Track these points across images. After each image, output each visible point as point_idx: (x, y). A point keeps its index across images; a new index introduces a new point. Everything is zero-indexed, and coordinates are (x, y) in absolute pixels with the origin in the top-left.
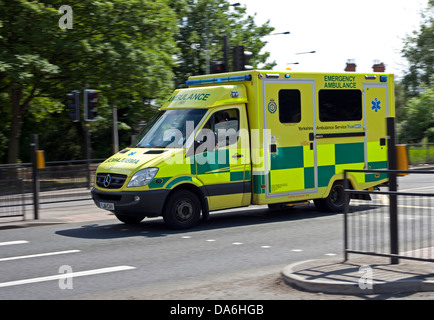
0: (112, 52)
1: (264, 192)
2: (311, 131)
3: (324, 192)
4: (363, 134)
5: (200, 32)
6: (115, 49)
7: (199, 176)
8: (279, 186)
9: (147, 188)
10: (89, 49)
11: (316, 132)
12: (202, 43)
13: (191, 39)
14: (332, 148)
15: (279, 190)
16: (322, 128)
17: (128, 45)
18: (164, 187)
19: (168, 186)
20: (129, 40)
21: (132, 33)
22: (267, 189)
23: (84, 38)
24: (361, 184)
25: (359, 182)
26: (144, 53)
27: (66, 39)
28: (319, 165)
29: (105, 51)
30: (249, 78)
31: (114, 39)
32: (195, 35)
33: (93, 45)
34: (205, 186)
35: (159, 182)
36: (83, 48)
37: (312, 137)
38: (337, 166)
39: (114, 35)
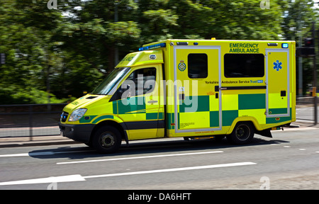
0: (242, 33)
1: (173, 128)
2: (217, 85)
3: (228, 130)
4: (265, 87)
5: (296, 20)
6: (244, 32)
7: (120, 115)
8: (187, 124)
9: (78, 123)
10: (229, 31)
11: (220, 85)
12: (297, 27)
13: (290, 25)
14: (236, 97)
15: (187, 127)
16: (227, 82)
17: (252, 28)
18: (91, 123)
19: (94, 122)
20: (252, 26)
21: (254, 21)
22: (176, 126)
23: (225, 24)
24: (262, 125)
25: (260, 123)
26: (261, 33)
27: (215, 26)
28: (223, 109)
29: (238, 32)
30: (164, 45)
31: (243, 25)
32: (292, 22)
33: (231, 29)
34: (125, 123)
35: (87, 118)
36: (224, 31)
37: (217, 89)
38: (239, 111)
39: (243, 23)
